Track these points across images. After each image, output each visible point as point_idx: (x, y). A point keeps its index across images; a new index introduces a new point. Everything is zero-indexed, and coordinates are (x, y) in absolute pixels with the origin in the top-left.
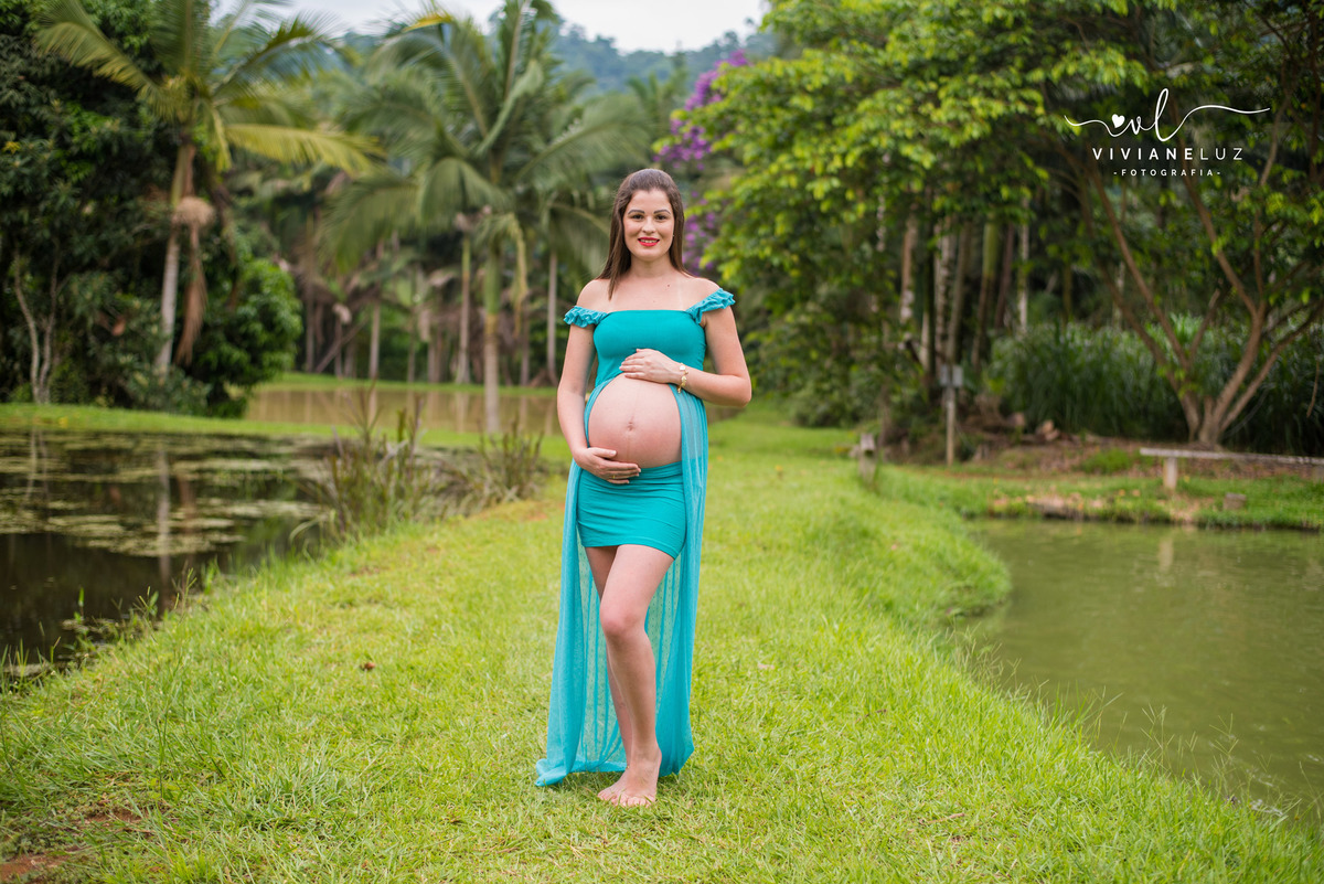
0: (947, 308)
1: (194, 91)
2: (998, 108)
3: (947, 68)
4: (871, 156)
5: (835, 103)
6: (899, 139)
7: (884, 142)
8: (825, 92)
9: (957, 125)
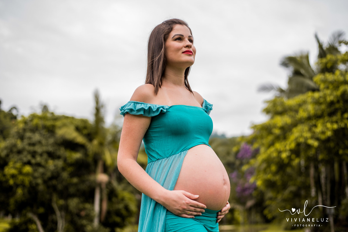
0: (326, 190)
1: (101, 144)
2: (335, 126)
3: (318, 117)
4: (298, 145)
5: (286, 130)
6: (306, 139)
7: (302, 140)
8: (282, 128)
9: (323, 133)
